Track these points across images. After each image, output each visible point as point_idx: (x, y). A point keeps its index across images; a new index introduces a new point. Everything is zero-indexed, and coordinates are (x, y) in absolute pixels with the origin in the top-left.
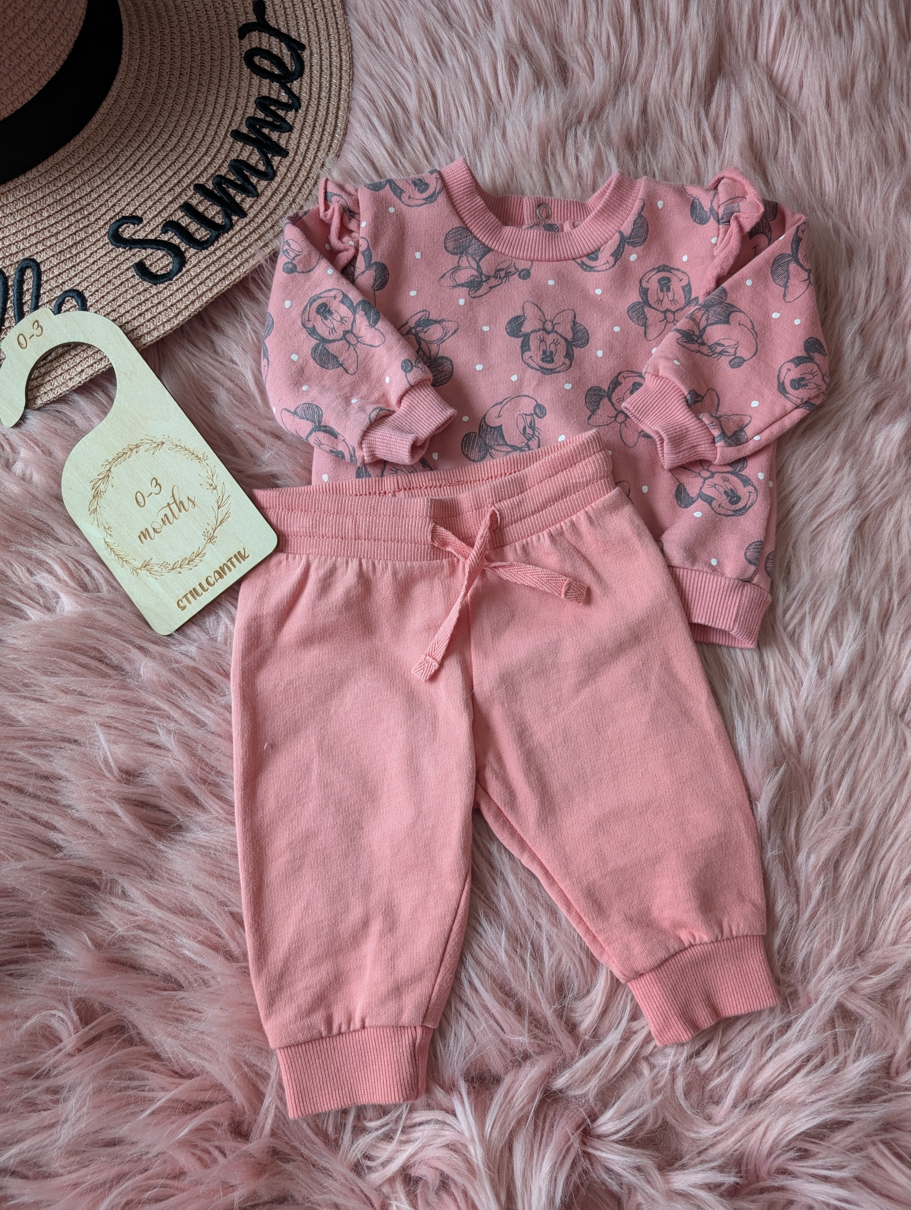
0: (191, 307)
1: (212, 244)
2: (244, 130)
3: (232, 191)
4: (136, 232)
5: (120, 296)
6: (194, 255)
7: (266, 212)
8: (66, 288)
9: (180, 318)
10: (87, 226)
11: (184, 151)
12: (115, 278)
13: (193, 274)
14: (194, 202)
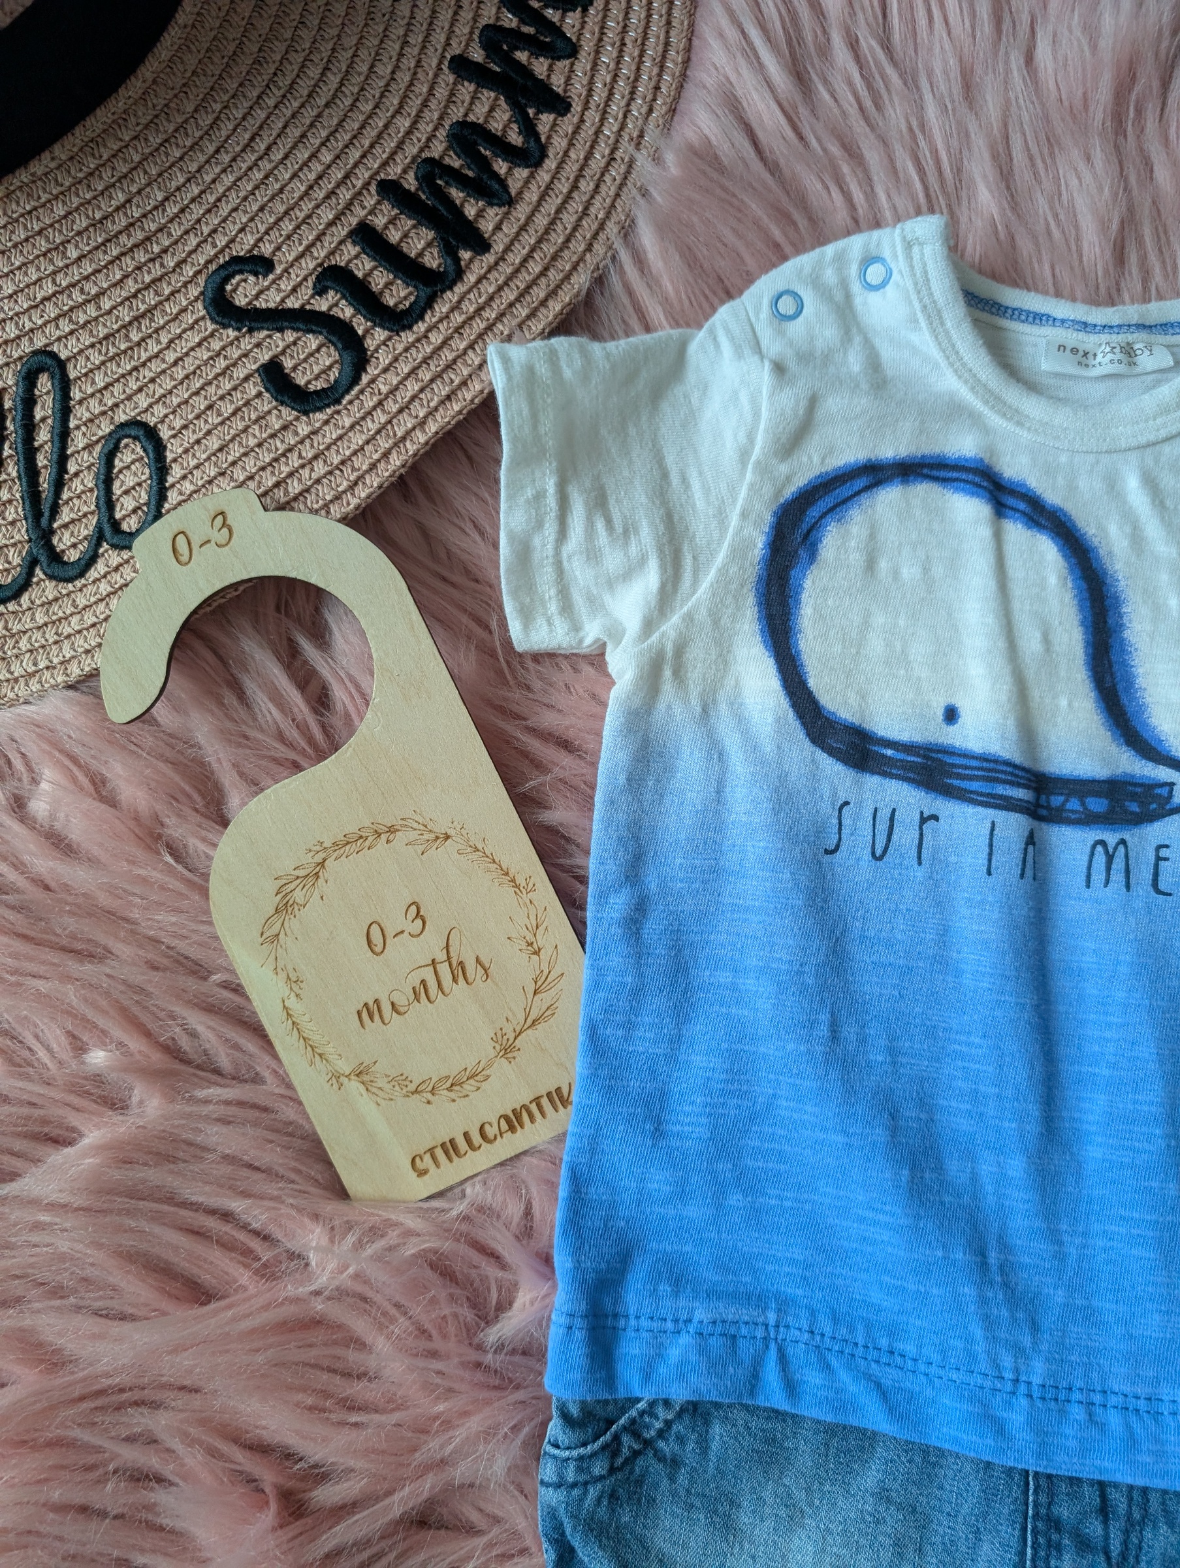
0: (382, 465)
1: (421, 317)
2: (477, 55)
3: (456, 194)
4: (261, 292)
5: (232, 440)
6: (384, 343)
7: (529, 239)
8: (122, 417)
9: (362, 492)
10: (160, 279)
11: (353, 105)
12: (222, 398)
13: (384, 389)
14: (379, 221)
